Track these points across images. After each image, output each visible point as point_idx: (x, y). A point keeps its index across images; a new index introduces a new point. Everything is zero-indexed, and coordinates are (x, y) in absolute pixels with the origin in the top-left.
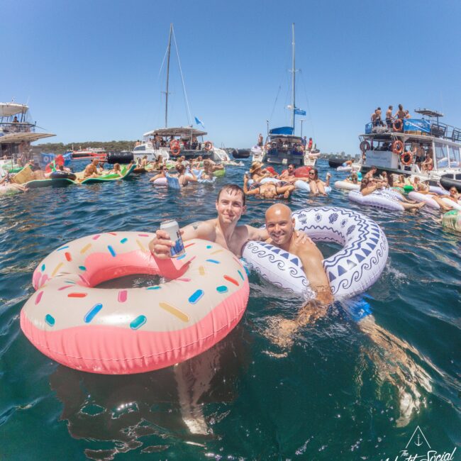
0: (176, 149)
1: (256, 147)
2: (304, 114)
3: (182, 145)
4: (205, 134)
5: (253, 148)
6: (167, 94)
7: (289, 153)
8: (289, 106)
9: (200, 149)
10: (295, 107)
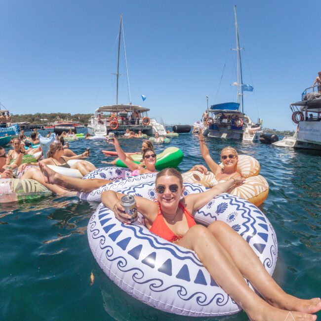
0: (115, 124)
1: (198, 123)
2: (252, 89)
3: (120, 120)
4: (148, 110)
5: (195, 123)
6: (118, 75)
7: (229, 128)
8: (235, 83)
9: (138, 124)
10: (242, 84)
